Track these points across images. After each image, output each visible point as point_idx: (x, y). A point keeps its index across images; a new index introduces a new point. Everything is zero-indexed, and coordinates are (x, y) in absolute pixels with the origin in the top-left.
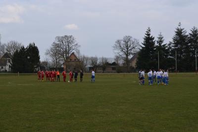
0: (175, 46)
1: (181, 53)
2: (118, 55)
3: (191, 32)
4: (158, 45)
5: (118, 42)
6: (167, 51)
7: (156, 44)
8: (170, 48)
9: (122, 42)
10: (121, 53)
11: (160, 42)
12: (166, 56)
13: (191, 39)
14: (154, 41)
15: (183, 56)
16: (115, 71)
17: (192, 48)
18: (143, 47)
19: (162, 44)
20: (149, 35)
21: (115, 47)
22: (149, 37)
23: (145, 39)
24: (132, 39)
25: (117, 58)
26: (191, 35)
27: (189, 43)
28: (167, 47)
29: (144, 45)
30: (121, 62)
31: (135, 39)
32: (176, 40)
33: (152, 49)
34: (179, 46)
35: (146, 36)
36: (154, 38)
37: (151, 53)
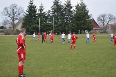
0: (53, 14)
1: (58, 20)
2: (5, 20)
3: (65, 3)
4: (39, 12)
5: (6, 9)
6: (46, 18)
7: (38, 12)
8: (49, 15)
9: (9, 9)
10: (9, 19)
11: (41, 10)
12: (46, 21)
13: (66, 8)
14: (36, 9)
15: (59, 22)
16: (3, 33)
17: (66, 16)
18: (27, 14)
19: (43, 12)
20: (32, 4)
21: (3, 13)
22: (32, 6)
23: (28, 7)
24: (18, 7)
25: (5, 22)
26: (65, 5)
27: (64, 11)
28: (46, 14)
29: (28, 12)
30: (8, 26)
31: (20, 7)
32: (54, 9)
33: (34, 16)
34: (56, 13)
35: (30, 4)
36: (36, 6)
37: (34, 19)
